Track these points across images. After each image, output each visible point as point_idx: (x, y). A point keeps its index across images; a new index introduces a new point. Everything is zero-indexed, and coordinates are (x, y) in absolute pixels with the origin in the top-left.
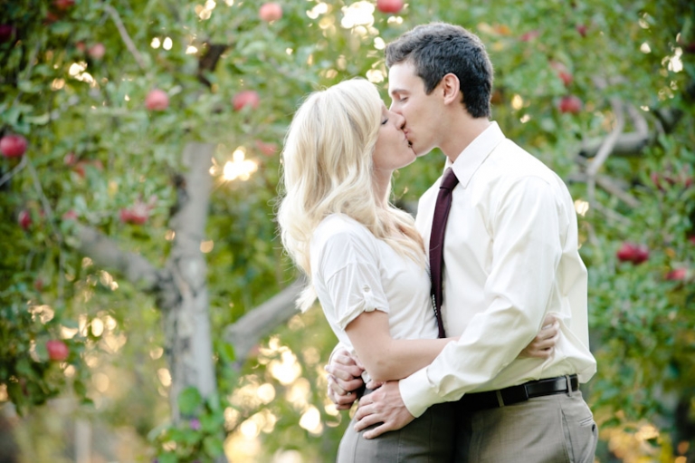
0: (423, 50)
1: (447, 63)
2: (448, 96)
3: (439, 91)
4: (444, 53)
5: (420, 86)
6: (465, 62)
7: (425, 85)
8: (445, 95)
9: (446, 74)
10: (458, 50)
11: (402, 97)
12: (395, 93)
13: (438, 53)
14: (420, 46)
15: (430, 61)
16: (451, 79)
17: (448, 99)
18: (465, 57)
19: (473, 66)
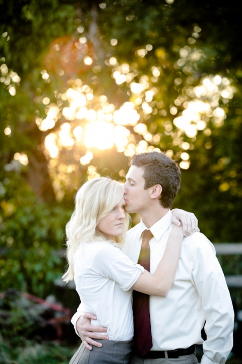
0: (152, 167)
1: (161, 178)
2: (153, 194)
3: (151, 190)
4: (161, 173)
5: (143, 183)
6: (169, 182)
7: (145, 184)
8: (152, 194)
9: (157, 184)
10: (168, 174)
11: (132, 183)
12: (129, 179)
13: (158, 172)
14: (151, 164)
15: (153, 174)
16: (158, 187)
17: (153, 196)
18: (170, 179)
19: (172, 185)
